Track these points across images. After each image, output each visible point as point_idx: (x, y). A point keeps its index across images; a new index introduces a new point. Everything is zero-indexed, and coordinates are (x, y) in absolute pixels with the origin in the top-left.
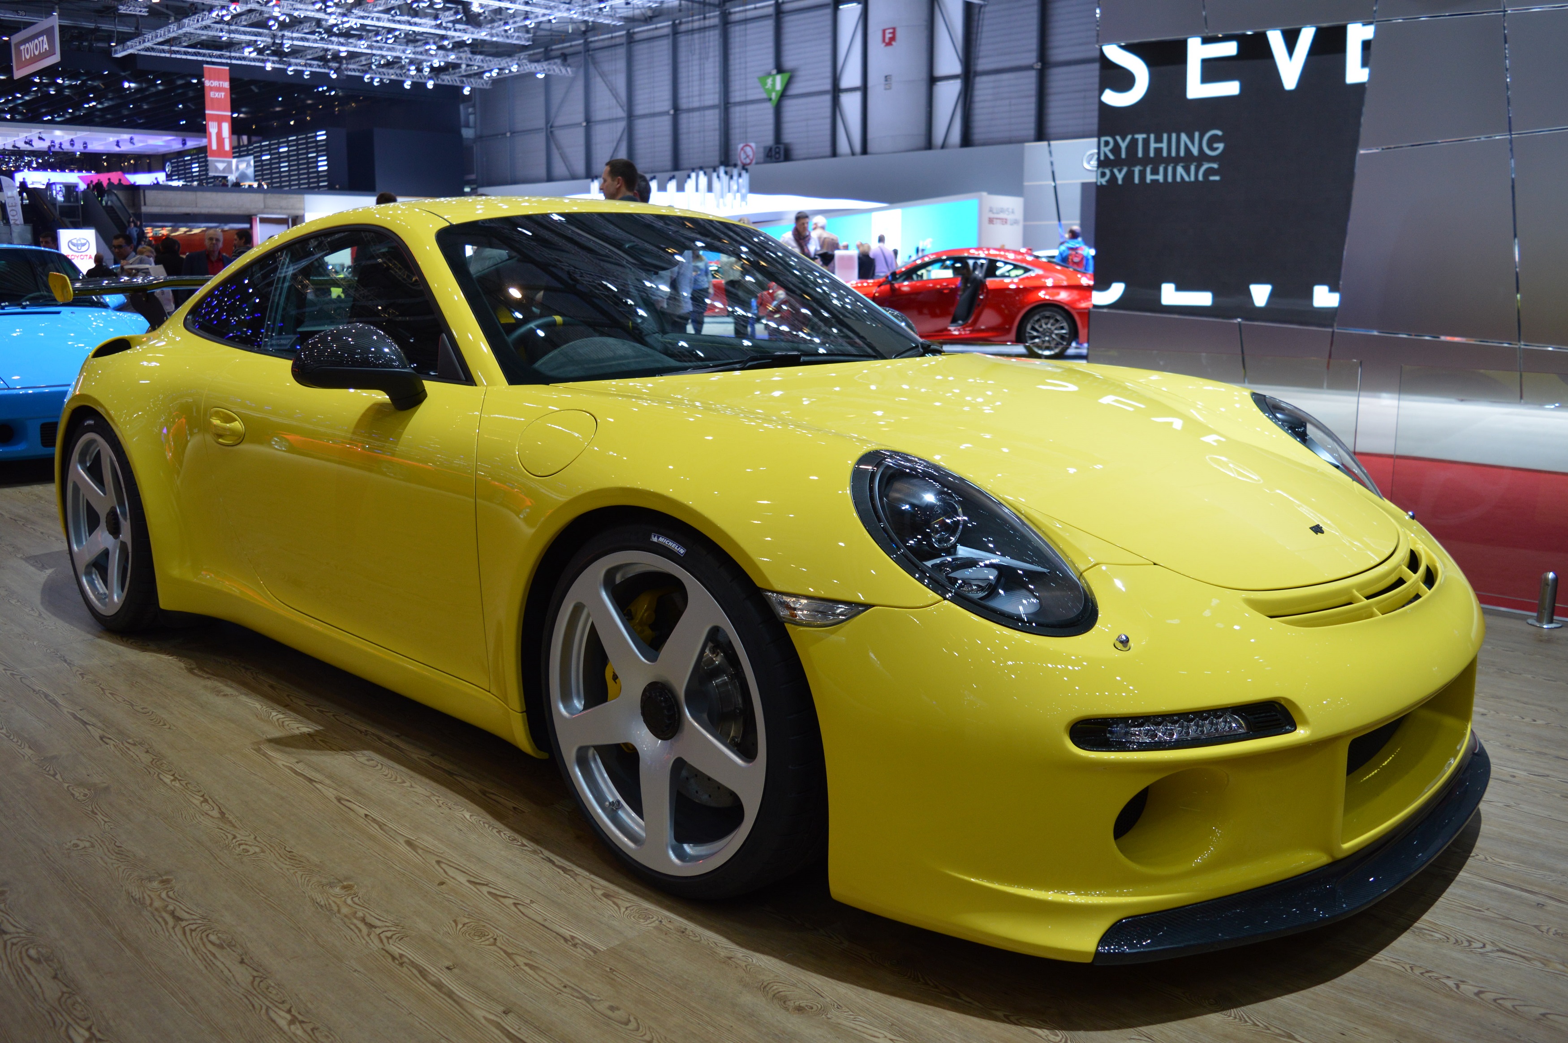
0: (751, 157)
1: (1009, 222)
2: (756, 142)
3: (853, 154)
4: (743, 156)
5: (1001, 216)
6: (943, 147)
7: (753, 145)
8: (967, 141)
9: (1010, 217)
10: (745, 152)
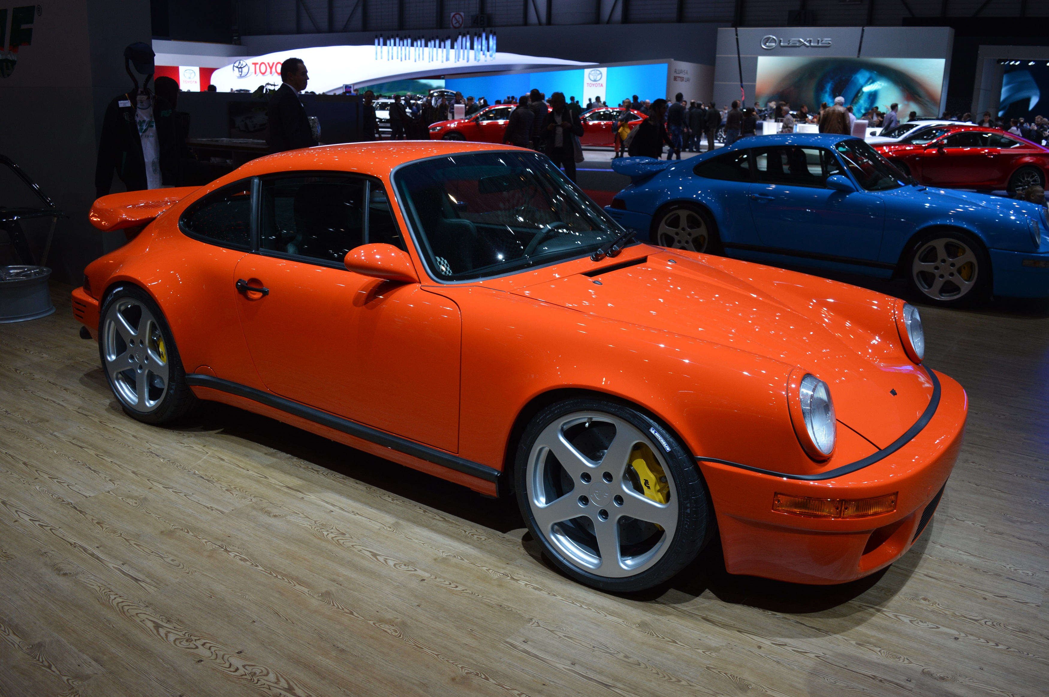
0: (461, 22)
1: (684, 80)
2: (464, 12)
3: (540, 24)
4: (454, 22)
5: (681, 75)
6: (609, 22)
7: (462, 14)
8: (626, 19)
9: (685, 76)
10: (456, 19)
